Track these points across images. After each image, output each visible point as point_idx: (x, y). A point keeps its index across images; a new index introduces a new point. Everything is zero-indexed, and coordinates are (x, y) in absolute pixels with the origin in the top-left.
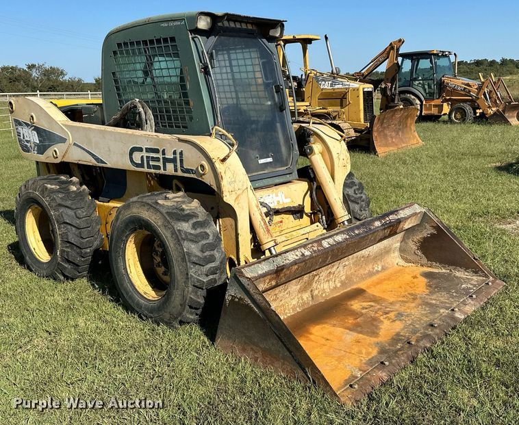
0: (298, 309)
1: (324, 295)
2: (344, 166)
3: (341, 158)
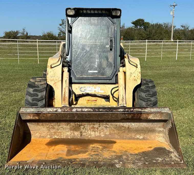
2: (135, 80)
3: (133, 76)
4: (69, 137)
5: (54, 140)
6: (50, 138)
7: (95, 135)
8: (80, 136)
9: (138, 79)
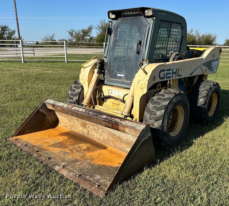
0: (80, 132)
1: (93, 137)
2: (141, 88)
3: (140, 83)
4: (80, 133)
5: (70, 131)
6: (69, 129)
7: (97, 137)
8: (87, 133)
9: (144, 87)
